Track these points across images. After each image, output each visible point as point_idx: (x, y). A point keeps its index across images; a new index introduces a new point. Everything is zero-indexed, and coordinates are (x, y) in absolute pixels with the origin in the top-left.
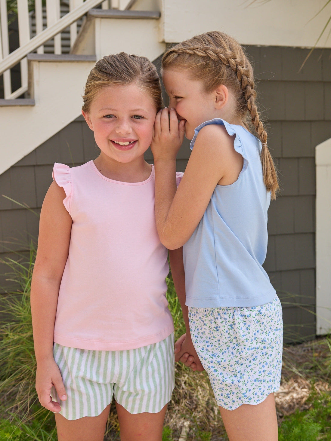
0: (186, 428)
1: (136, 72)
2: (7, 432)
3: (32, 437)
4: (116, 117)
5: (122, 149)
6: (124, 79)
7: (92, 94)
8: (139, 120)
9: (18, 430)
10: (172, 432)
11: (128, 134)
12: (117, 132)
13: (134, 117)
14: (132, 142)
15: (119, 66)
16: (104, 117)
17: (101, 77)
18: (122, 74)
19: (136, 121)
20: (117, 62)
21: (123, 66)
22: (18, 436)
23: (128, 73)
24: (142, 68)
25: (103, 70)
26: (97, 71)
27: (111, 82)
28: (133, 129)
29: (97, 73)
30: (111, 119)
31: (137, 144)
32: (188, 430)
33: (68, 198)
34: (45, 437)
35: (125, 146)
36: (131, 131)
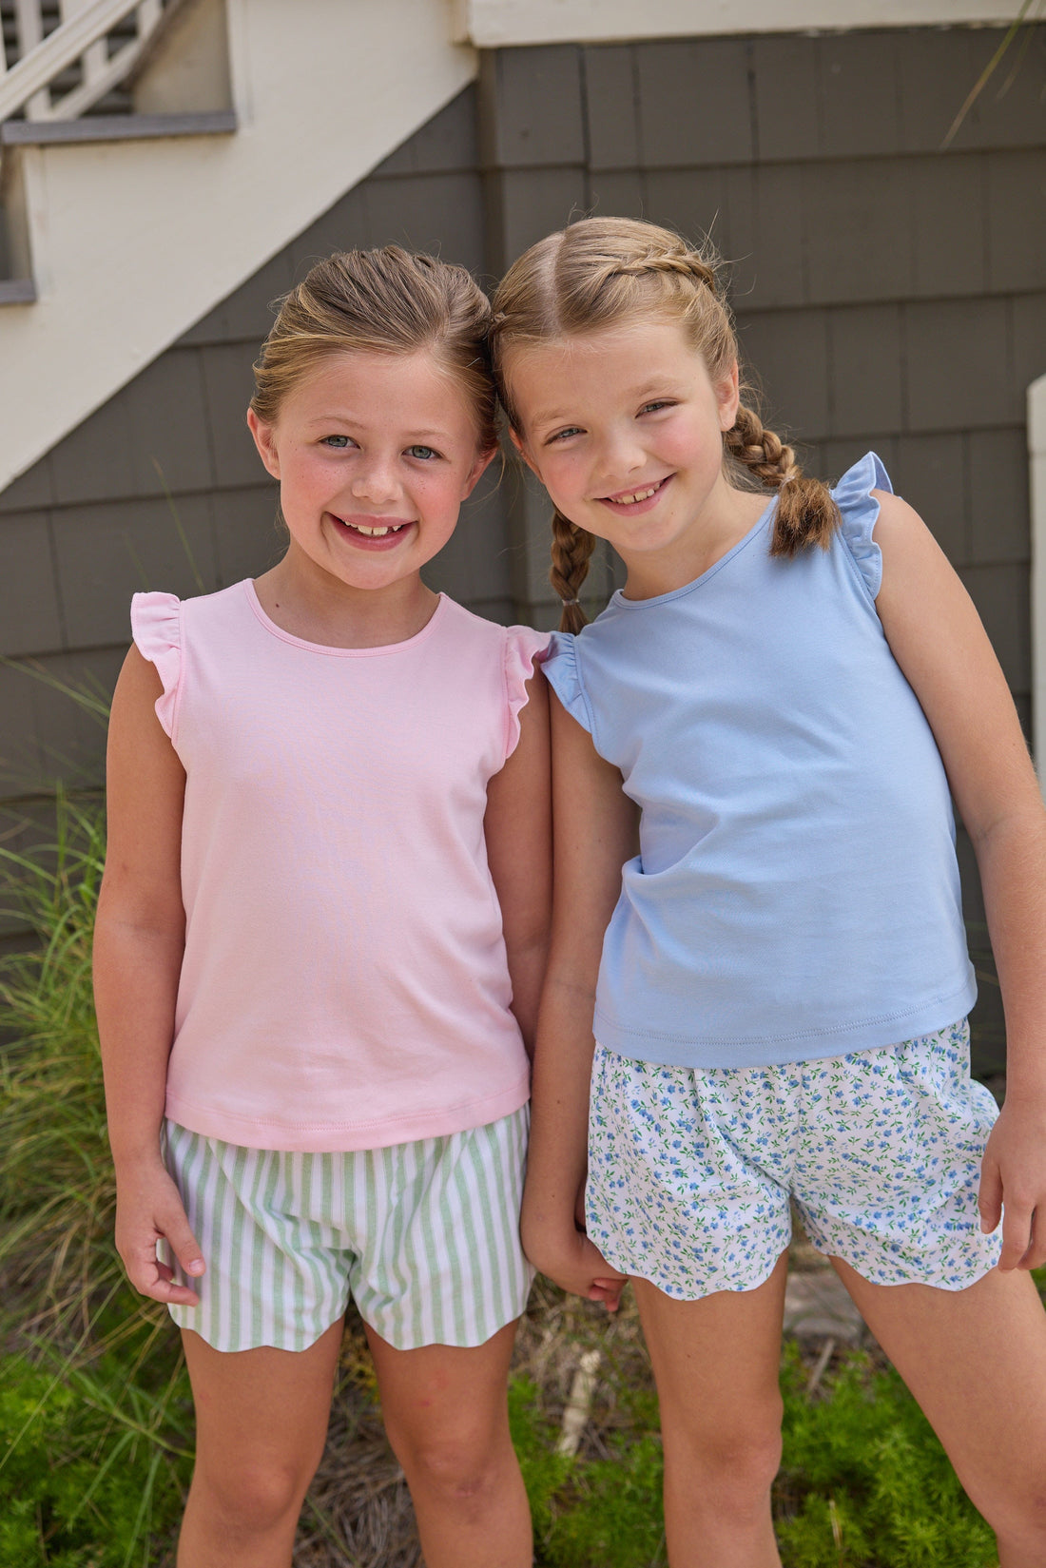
0: (586, 1375)
1: (434, 317)
2: (26, 1395)
3: (102, 1408)
4: (359, 447)
5: (363, 546)
6: (397, 336)
7: (291, 370)
8: (425, 463)
9: (60, 1390)
10: (541, 1388)
11: (391, 502)
12: (357, 494)
13: (410, 452)
14: (396, 529)
15: (385, 295)
16: (322, 441)
17: (328, 323)
18: (392, 321)
19: (417, 464)
20: (378, 279)
21: (395, 295)
22: (60, 1409)
23: (409, 320)
24: (450, 307)
25: (334, 300)
26: (315, 302)
27: (358, 341)
28: (407, 491)
29: (315, 308)
30: (343, 451)
31: (411, 534)
32: (592, 1382)
33: (169, 697)
34: (142, 1407)
35: (372, 537)
36: (399, 494)
